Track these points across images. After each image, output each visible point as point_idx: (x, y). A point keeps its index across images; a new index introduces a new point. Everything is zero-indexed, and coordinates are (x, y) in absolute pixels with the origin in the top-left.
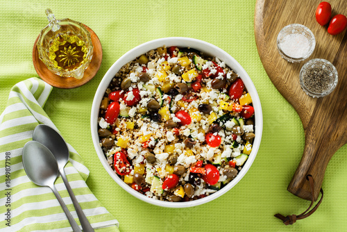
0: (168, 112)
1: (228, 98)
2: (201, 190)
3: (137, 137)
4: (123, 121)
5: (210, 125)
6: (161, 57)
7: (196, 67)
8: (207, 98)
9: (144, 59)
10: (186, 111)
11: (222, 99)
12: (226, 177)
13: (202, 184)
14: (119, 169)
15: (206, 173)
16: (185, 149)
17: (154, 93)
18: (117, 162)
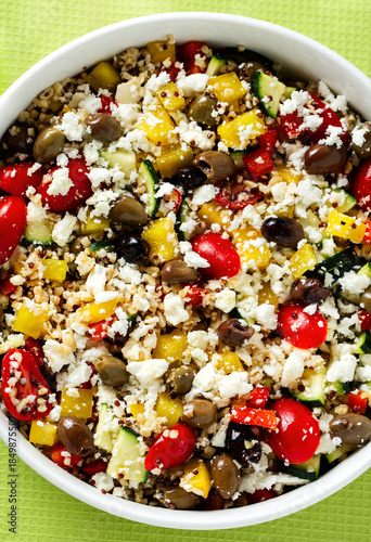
0: (172, 236)
1: (352, 203)
2: (260, 477)
3: (76, 307)
4: (33, 257)
5: (297, 283)
6: (158, 71)
7: (260, 105)
8: (289, 200)
9: (106, 73)
10: (225, 236)
11: (335, 205)
12: (338, 441)
13: (264, 459)
14: (15, 401)
15: (279, 426)
16: (217, 349)
17: (133, 176)
18: (12, 381)
